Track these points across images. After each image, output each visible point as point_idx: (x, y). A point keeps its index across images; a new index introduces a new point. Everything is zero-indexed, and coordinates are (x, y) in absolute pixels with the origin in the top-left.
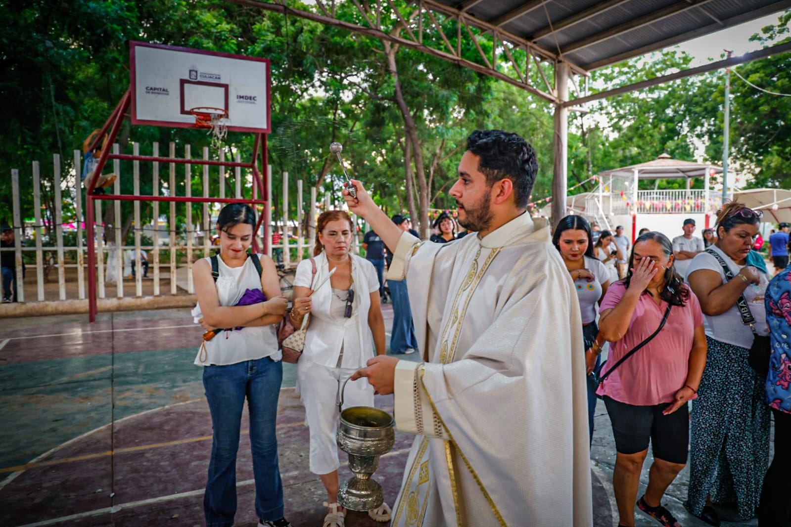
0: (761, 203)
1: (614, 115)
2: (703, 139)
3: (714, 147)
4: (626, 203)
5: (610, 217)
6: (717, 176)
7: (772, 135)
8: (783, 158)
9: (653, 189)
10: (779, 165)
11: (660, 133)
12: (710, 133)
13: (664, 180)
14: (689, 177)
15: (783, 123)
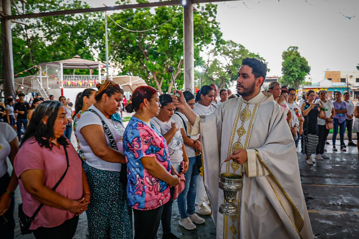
0: (125, 82)
1: (47, 31)
2: (97, 50)
3: (102, 54)
4: (56, 81)
5: (47, 90)
6: (104, 68)
7: (127, 50)
8: (132, 62)
9: (73, 74)
10: (131, 65)
11: (75, 44)
12: (100, 47)
13: (78, 69)
14: (91, 68)
15: (132, 46)
